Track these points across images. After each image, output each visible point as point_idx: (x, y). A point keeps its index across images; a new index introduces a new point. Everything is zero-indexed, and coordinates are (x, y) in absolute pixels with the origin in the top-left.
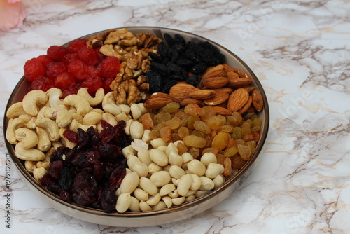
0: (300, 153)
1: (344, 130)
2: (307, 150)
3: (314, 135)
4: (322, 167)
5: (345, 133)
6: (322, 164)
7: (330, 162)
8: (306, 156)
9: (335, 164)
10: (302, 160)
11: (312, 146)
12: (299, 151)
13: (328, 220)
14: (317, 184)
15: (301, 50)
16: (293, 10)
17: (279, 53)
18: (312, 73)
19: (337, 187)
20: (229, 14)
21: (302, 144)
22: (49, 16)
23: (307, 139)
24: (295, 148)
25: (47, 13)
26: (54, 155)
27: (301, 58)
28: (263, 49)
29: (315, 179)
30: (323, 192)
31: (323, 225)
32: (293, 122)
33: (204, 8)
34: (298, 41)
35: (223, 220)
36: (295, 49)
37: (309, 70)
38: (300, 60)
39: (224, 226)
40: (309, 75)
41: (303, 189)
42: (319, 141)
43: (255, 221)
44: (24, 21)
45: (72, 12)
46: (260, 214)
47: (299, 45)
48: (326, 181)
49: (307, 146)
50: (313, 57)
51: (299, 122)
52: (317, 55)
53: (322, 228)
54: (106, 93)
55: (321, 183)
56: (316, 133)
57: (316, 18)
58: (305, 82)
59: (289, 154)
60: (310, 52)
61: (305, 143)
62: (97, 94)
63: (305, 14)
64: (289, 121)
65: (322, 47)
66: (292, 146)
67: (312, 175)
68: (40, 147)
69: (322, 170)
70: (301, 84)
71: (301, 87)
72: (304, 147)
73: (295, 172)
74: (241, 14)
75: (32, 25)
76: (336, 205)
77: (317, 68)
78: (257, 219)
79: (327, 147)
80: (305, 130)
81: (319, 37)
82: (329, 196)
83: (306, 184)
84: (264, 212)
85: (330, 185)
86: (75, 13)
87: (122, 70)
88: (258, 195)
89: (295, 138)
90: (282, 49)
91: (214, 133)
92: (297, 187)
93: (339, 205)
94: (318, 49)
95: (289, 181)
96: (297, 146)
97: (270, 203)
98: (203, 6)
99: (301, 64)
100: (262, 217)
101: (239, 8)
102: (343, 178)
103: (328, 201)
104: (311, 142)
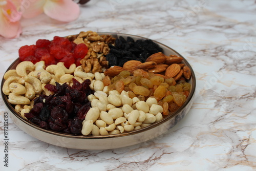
0: (219, 109)
1: (251, 96)
2: (225, 107)
3: (229, 99)
4: (236, 118)
5: (252, 98)
6: (236, 116)
7: (242, 115)
8: (224, 111)
9: (246, 116)
10: (221, 114)
11: (228, 105)
12: (219, 108)
13: (243, 150)
14: (233, 128)
15: (217, 51)
16: (211, 30)
17: (202, 53)
18: (226, 64)
19: (248, 130)
20: (166, 31)
21: (221, 104)
22: (38, 32)
23: (224, 101)
24: (216, 106)
25: (37, 31)
26: (37, 99)
27: (217, 56)
28: (190, 51)
29: (232, 125)
30: (238, 133)
31: (240, 153)
32: (213, 92)
33: (148, 29)
34: (215, 46)
35: (162, 150)
36: (214, 51)
37: (224, 62)
38: (217, 57)
39: (164, 154)
40: (223, 65)
41: (223, 131)
42: (233, 102)
43: (187, 151)
44: (21, 34)
45: (55, 30)
46: (191, 146)
47: (216, 48)
48: (239, 126)
49: (224, 105)
50: (226, 55)
51: (218, 91)
52: (229, 54)
53: (238, 154)
54: (76, 67)
55: (236, 127)
56: (231, 98)
57: (227, 34)
58: (221, 69)
59: (212, 110)
60: (223, 52)
61: (223, 103)
62: (70, 68)
63: (219, 32)
64: (210, 91)
65: (232, 50)
66: (213, 105)
67: (229, 122)
68: (27, 95)
69: (236, 119)
70: (218, 69)
71: (218, 71)
72: (223, 106)
73: (217, 121)
74: (174, 32)
75: (26, 37)
76: (248, 140)
77: (229, 61)
78: (189, 149)
79: (239, 106)
80: (223, 96)
81: (230, 44)
82: (242, 135)
83: (225, 128)
84: (194, 145)
85: (243, 128)
86: (57, 31)
87: (89, 53)
88: (189, 134)
89: (215, 101)
90: (204, 51)
91: (155, 87)
92: (218, 129)
93: (250, 141)
94: (229, 51)
95: (212, 126)
96: (217, 105)
97: (198, 139)
98: (147, 27)
99: (218, 59)
100: (192, 148)
101: (172, 29)
102: (252, 124)
103: (242, 138)
104: (227, 103)
